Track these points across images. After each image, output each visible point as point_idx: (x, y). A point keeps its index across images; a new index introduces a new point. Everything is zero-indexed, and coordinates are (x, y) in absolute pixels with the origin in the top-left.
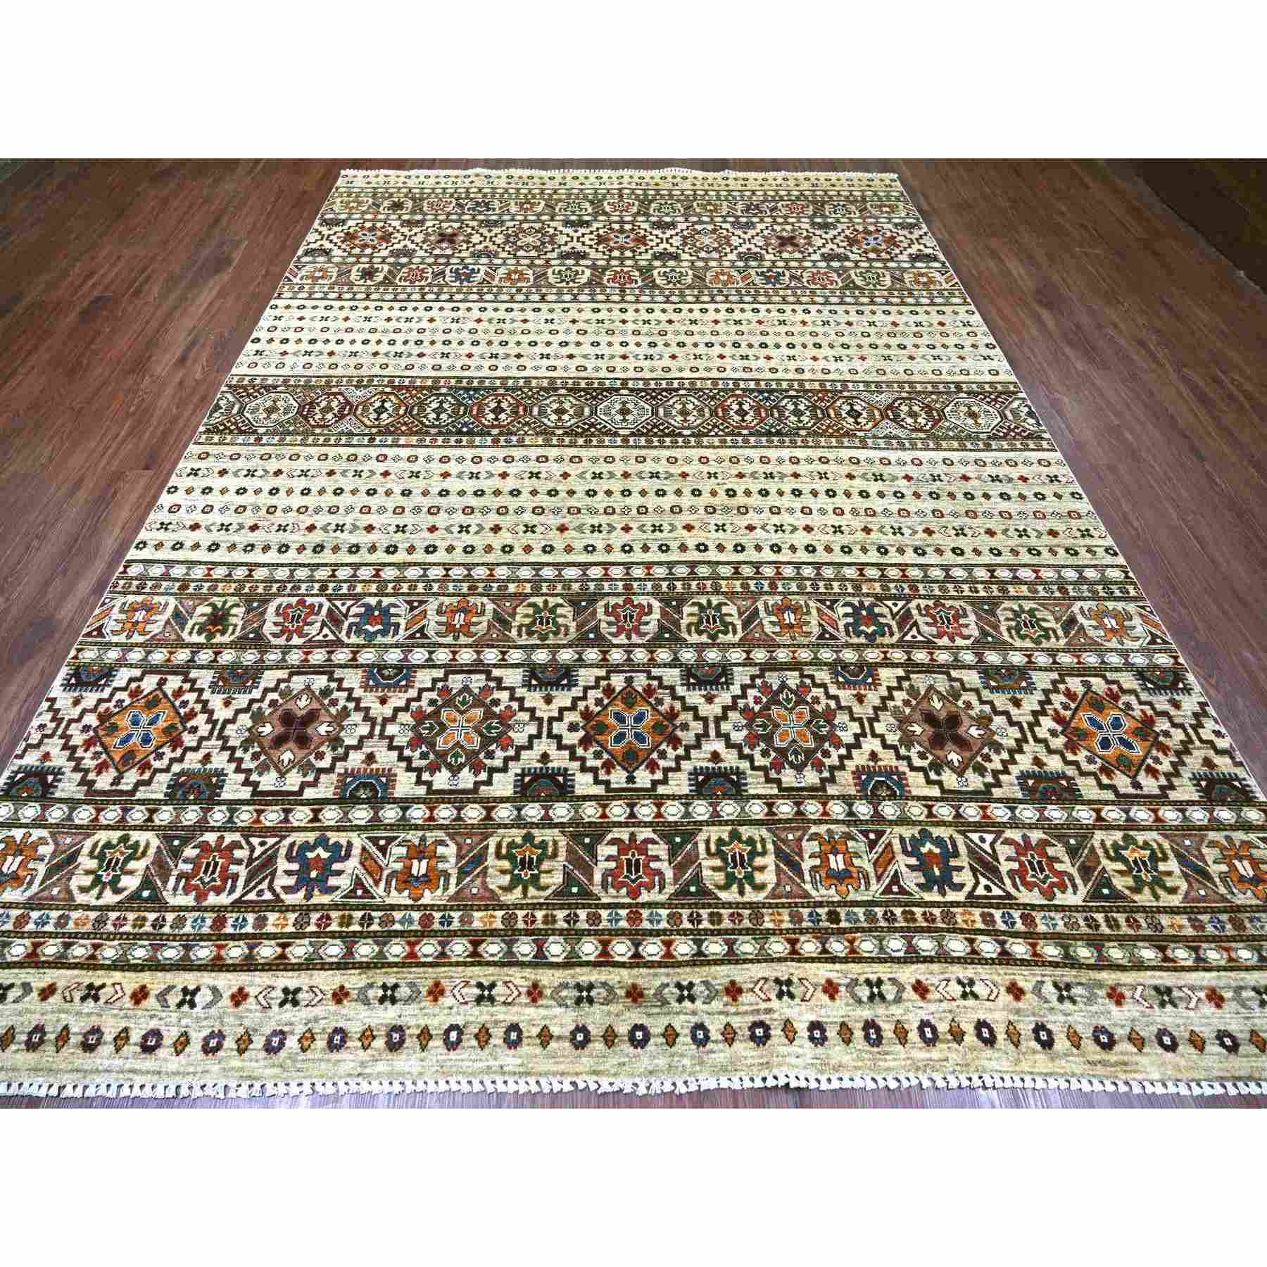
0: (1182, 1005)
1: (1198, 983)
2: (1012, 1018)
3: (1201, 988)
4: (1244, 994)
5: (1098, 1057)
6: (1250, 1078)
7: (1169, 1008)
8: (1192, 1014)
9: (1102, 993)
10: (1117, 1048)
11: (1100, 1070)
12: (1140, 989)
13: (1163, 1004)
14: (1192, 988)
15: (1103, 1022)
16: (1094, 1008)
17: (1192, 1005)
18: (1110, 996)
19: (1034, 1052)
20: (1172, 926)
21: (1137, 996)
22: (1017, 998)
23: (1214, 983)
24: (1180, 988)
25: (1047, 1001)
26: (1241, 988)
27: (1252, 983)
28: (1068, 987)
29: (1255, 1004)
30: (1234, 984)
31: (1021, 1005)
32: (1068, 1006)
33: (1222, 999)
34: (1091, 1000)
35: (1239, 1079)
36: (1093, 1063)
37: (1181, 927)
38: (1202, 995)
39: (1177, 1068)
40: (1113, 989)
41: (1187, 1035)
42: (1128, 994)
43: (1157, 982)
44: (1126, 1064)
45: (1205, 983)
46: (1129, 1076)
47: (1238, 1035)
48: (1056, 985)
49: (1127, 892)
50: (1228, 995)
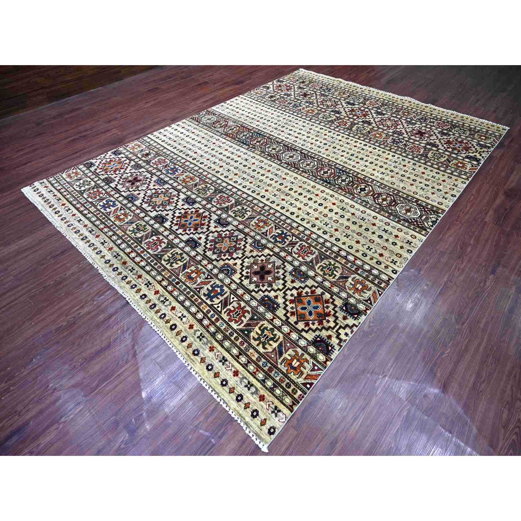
0: (225, 366)
1: (236, 366)
2: (183, 330)
3: (235, 368)
4: (245, 380)
5: (189, 354)
6: (218, 393)
7: (221, 363)
8: (225, 370)
9: (209, 345)
10: (196, 357)
11: (186, 356)
12: (220, 353)
13: (220, 361)
14: (233, 366)
15: (201, 350)
16: (203, 346)
17: (227, 369)
18: (210, 347)
19: (178, 340)
20: (251, 353)
21: (217, 354)
22: (189, 328)
23: (240, 370)
24: (230, 363)
25: (195, 334)
26: (246, 378)
27: (250, 380)
28: (203, 337)
29: (244, 384)
30: (245, 376)
31: (188, 330)
32: (198, 340)
33: (237, 375)
34: (204, 344)
35: (215, 391)
36: (187, 354)
37: (253, 355)
38: (233, 369)
39: (203, 374)
40: (213, 347)
41: (216, 372)
42: (215, 351)
43: (226, 356)
44: (193, 361)
45: (238, 368)
46: (191, 364)
47: (229, 384)
48: (201, 334)
49: (252, 338)
50: (240, 376)
